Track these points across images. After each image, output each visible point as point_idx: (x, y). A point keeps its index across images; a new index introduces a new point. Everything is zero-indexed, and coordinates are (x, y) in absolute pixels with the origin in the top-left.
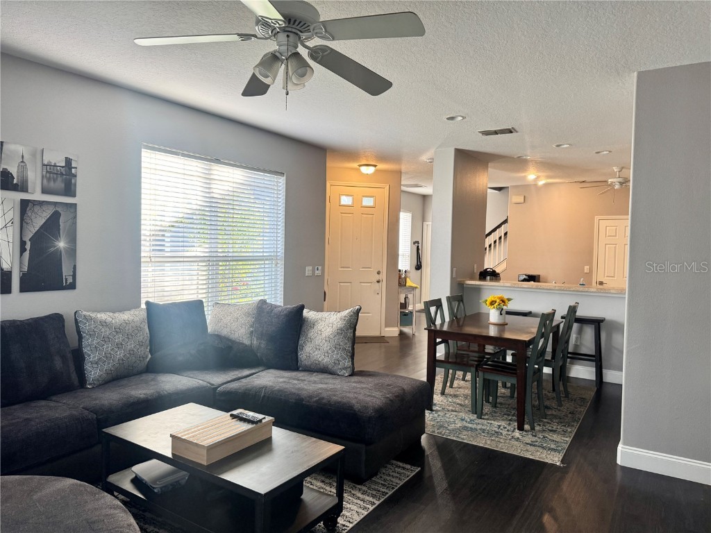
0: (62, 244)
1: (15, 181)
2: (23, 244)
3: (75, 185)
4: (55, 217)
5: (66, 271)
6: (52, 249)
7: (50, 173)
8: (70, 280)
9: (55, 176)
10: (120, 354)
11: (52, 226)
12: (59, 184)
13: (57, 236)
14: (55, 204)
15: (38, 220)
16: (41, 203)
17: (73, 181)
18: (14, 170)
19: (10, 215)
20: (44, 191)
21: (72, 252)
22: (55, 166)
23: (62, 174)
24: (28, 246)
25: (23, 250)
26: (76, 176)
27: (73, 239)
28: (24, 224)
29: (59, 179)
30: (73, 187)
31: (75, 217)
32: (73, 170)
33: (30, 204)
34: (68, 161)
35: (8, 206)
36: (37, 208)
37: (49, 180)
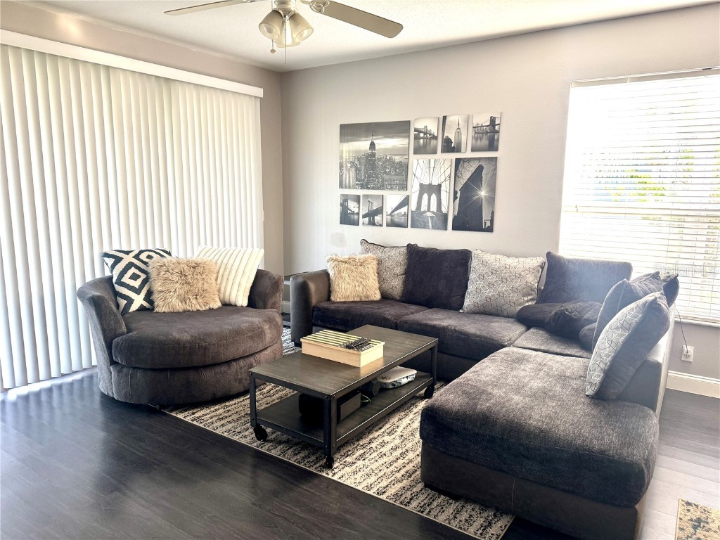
0: (483, 193)
1: (453, 145)
2: (455, 193)
3: (498, 140)
4: (480, 169)
5: (486, 216)
6: (475, 198)
7: (478, 133)
8: (488, 224)
9: (481, 135)
10: (489, 293)
11: (476, 177)
12: (485, 142)
13: (479, 186)
14: (479, 159)
15: (467, 174)
16: (469, 160)
17: (496, 137)
18: (452, 137)
19: (448, 173)
20: (473, 150)
21: (492, 200)
22: (482, 126)
23: (487, 132)
24: (458, 195)
25: (455, 198)
26: (498, 132)
27: (493, 189)
28: (457, 178)
29: (485, 137)
30: (495, 143)
31: (496, 169)
32: (497, 127)
33: (462, 162)
34: (493, 120)
35: (447, 164)
36: (466, 164)
37: (476, 139)
